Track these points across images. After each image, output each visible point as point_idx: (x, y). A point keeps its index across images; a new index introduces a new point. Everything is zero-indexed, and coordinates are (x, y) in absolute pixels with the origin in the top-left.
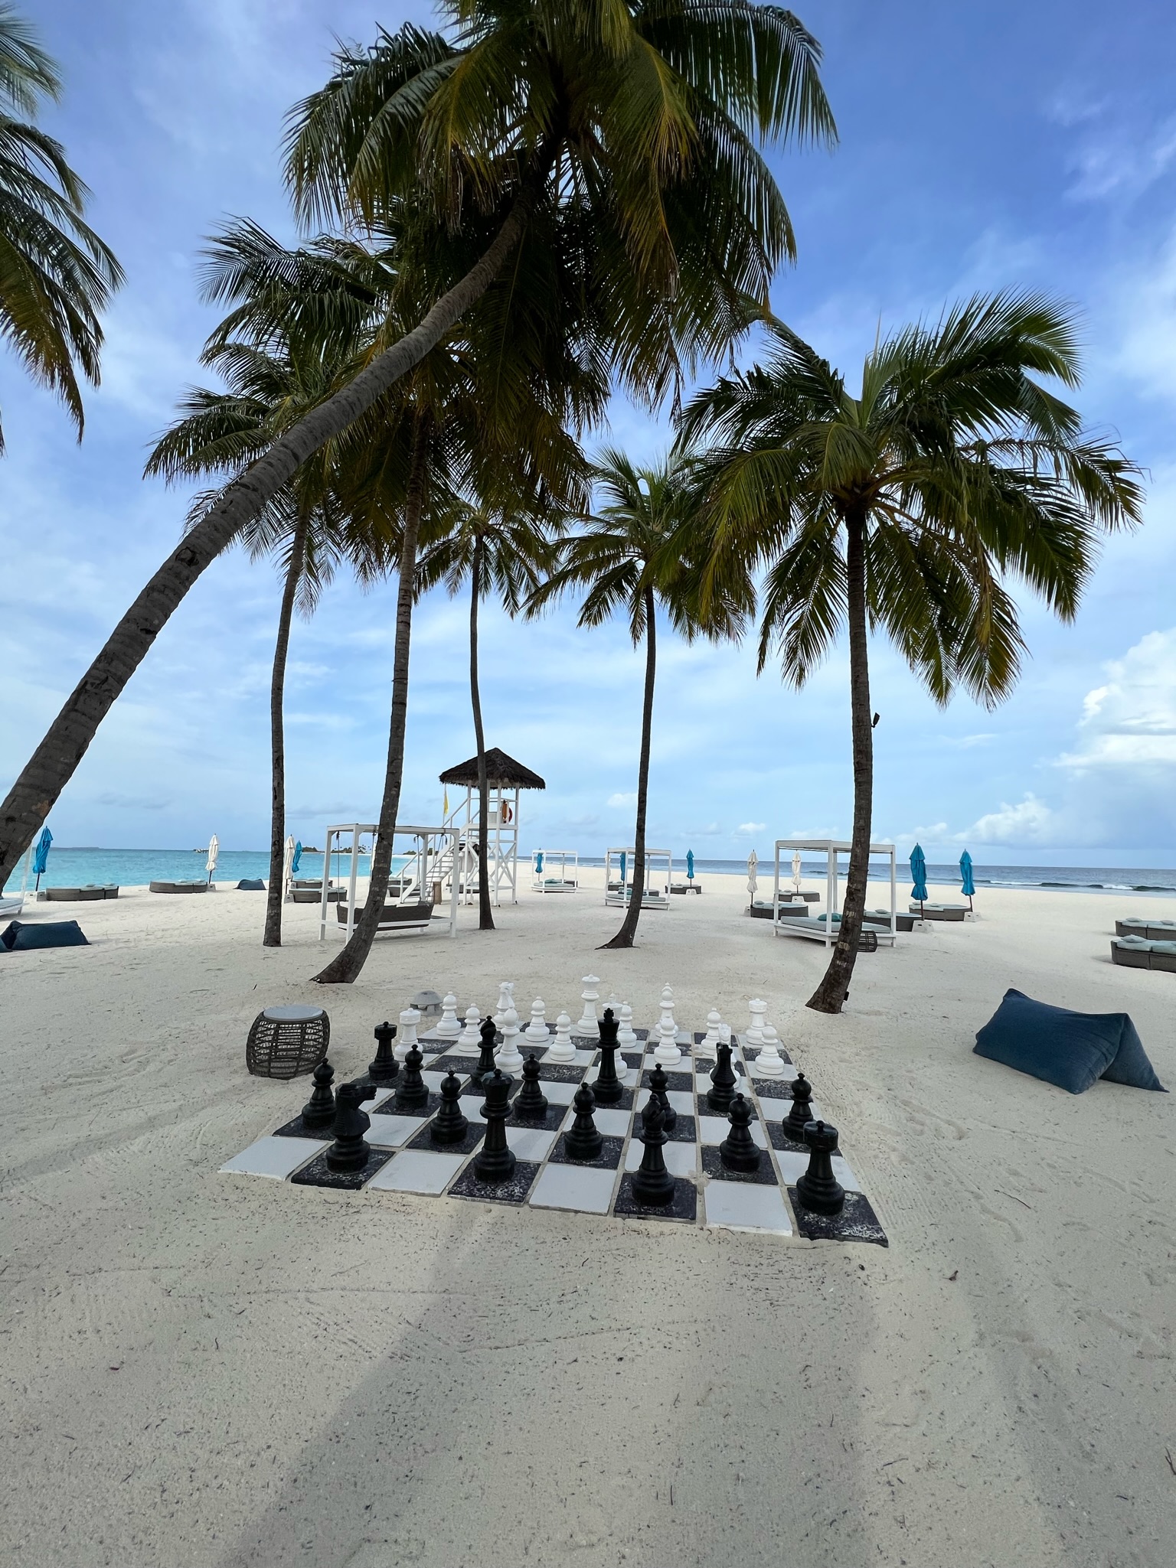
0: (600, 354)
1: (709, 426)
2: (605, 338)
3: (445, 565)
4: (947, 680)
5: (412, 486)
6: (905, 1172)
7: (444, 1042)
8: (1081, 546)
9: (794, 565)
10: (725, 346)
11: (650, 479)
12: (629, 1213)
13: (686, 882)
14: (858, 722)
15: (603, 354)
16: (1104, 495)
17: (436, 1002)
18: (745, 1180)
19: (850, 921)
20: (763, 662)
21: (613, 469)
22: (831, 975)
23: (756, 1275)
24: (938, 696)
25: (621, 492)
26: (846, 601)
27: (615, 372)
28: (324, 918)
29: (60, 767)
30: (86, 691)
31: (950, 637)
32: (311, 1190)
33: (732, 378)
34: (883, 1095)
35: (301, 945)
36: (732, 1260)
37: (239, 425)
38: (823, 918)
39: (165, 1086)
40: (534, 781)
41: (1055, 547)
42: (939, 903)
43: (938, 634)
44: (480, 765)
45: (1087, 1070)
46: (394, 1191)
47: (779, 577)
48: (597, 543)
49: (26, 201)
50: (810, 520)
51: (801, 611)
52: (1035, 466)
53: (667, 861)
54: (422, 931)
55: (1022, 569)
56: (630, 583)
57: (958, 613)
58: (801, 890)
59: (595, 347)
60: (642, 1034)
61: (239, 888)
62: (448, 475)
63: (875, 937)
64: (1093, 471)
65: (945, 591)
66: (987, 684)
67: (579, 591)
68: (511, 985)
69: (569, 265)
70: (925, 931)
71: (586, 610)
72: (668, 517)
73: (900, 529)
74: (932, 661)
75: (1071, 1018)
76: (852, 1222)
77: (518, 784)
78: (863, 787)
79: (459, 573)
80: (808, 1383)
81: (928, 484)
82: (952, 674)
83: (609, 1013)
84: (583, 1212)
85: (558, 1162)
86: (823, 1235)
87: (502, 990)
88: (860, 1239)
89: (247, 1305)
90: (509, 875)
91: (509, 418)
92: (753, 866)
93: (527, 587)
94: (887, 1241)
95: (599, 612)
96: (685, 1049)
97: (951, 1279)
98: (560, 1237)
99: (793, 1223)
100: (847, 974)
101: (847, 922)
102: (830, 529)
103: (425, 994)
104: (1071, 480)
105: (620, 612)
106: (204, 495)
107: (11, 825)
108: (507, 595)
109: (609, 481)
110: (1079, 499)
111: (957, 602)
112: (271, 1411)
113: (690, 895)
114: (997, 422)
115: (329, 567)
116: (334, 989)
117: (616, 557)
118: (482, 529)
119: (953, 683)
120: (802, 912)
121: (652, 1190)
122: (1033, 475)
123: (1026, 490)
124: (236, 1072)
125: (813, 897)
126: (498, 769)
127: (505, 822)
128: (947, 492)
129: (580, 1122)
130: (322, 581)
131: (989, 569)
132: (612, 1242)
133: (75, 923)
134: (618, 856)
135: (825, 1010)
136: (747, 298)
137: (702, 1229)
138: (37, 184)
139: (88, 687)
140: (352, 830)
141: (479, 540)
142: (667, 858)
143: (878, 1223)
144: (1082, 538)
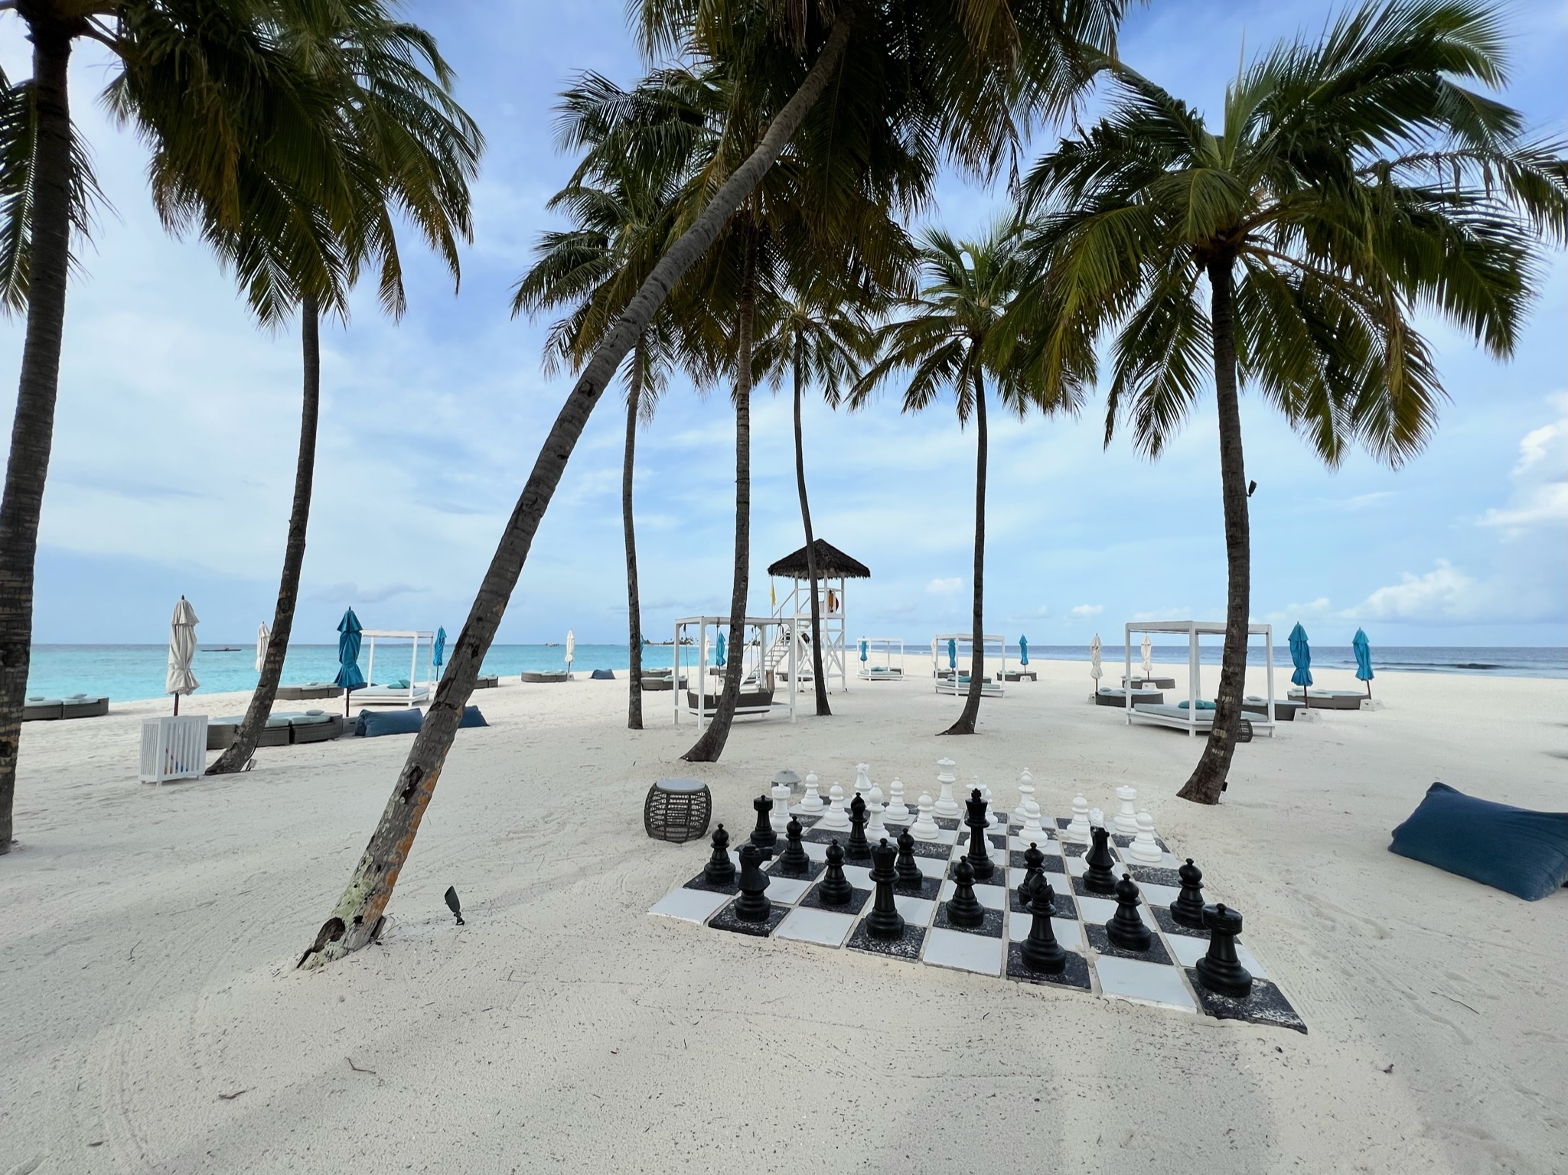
0: (926, 136)
1: (1049, 193)
2: (932, 119)
3: (767, 365)
4: (1339, 437)
5: (745, 294)
6: (1317, 966)
7: (810, 817)
8: (1520, 268)
9: (1146, 327)
10: (1067, 102)
11: (974, 253)
12: (1022, 977)
13: (1020, 669)
14: (1231, 491)
15: (930, 135)
16: (1556, 203)
17: (795, 781)
18: (1136, 958)
19: (1226, 706)
20: (1110, 434)
21: (934, 248)
22: (1206, 764)
23: (1162, 1045)
24: (1328, 457)
25: (943, 271)
26: (1212, 362)
27: (943, 151)
28: (676, 704)
29: (509, 575)
30: (523, 511)
31: (1341, 388)
32: (726, 935)
33: (1076, 138)
34: (1281, 888)
35: (660, 728)
36: (1134, 1029)
37: (585, 258)
38: (1185, 706)
39: (584, 843)
40: (859, 570)
41: (1485, 272)
42: (1327, 689)
43: (1327, 386)
44: (809, 557)
45: (1546, 875)
46: (797, 941)
47: (1128, 342)
48: (924, 327)
49: (410, 90)
50: (1163, 274)
51: (1154, 375)
52: (1457, 180)
53: (1000, 647)
54: (763, 716)
55: (1440, 302)
56: (955, 363)
57: (1351, 360)
58: (1152, 677)
59: (921, 130)
60: (1002, 818)
61: (593, 677)
62: (772, 277)
63: (1250, 727)
64: (1540, 177)
65: (1335, 336)
66: (1392, 438)
67: (903, 376)
68: (867, 766)
69: (893, 51)
70: (1311, 720)
71: (910, 395)
72: (996, 290)
73: (1275, 273)
74: (1319, 418)
75: (1520, 816)
76: (1261, 1006)
77: (843, 574)
78: (1238, 563)
79: (780, 369)
80: (1233, 1144)
81: (1314, 220)
82: (1345, 430)
83: (976, 794)
84: (976, 973)
85: (943, 927)
86: (1231, 1015)
87: (859, 771)
88: (1274, 1023)
89: (699, 1019)
90: (838, 664)
91: (840, 217)
92: (1097, 651)
93: (848, 377)
94: (1306, 1028)
95: (924, 396)
96: (1051, 834)
97: (1385, 1071)
98: (958, 993)
99: (1196, 1002)
100: (1225, 763)
101: (1223, 708)
102: (1187, 283)
103: (785, 773)
104: (1509, 191)
105: (945, 392)
106: (557, 325)
107: (481, 624)
108: (828, 386)
109: (932, 262)
110: (1518, 211)
111: (1351, 348)
112: (741, 1100)
113: (1025, 683)
114: (1405, 136)
115: (664, 378)
116: (702, 767)
117: (942, 338)
118: (802, 324)
119: (1347, 440)
120: (1157, 699)
121: (1043, 958)
122: (1454, 190)
123: (1444, 210)
124: (637, 835)
125: (1167, 684)
126: (823, 559)
127: (832, 611)
128: (1338, 225)
129: (961, 891)
130: (658, 392)
131: (1399, 310)
132: (1008, 1001)
133: (476, 707)
134: (946, 643)
135: (1200, 801)
136: (1091, 50)
137: (1098, 998)
138: (416, 75)
139: (524, 507)
140: (698, 623)
141: (799, 337)
142: (1000, 644)
143: (1292, 1010)
144: (1522, 258)
